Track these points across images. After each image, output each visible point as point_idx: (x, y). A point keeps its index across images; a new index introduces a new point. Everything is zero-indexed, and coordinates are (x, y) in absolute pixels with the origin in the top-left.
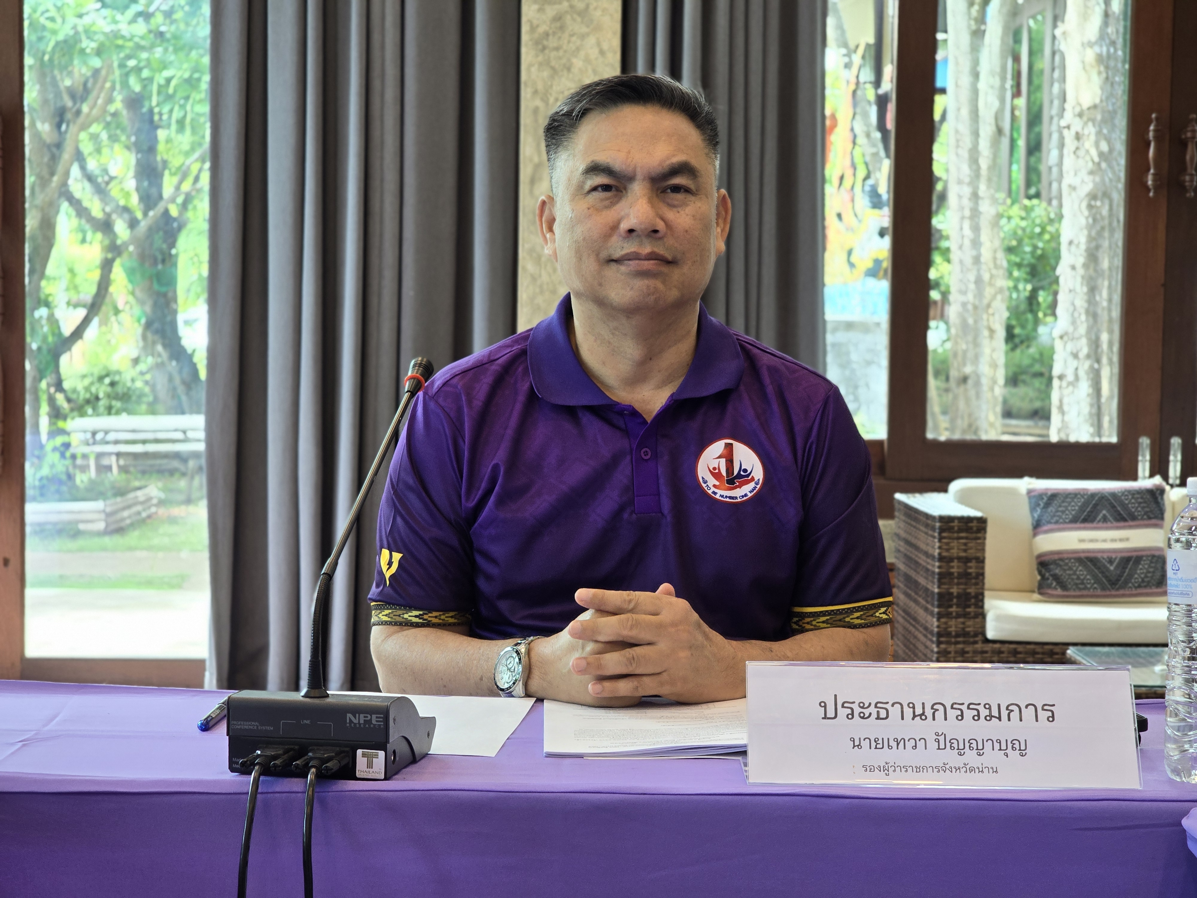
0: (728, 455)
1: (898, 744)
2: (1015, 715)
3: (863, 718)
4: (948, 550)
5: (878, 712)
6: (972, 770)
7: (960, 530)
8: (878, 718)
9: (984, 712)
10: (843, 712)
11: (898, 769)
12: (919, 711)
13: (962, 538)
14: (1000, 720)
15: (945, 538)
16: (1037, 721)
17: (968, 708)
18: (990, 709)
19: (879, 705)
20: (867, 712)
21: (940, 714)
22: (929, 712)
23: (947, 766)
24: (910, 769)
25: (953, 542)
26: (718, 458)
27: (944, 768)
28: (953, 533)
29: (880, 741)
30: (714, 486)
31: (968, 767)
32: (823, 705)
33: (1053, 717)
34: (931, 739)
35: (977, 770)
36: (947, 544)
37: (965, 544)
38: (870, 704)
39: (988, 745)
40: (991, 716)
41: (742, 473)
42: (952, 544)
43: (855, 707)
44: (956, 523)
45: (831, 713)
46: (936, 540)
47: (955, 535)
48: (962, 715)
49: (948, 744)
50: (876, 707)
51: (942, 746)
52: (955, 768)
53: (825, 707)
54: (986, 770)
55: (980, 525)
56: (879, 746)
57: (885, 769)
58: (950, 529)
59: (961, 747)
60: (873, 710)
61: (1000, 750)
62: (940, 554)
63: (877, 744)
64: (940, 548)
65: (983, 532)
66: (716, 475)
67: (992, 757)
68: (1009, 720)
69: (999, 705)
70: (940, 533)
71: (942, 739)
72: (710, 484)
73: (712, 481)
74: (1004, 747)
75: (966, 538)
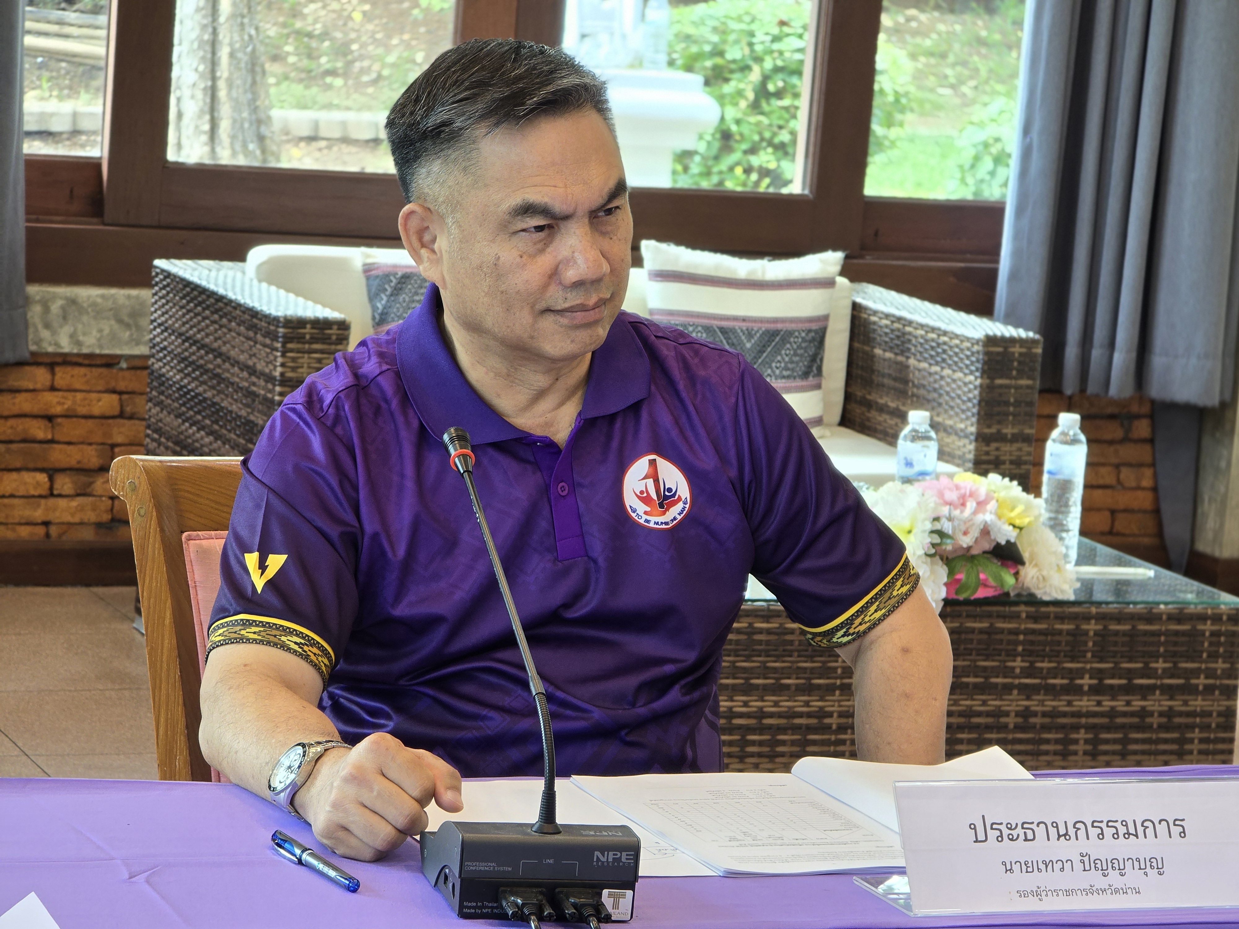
0: (654, 475)
1: (1047, 867)
2: (1150, 832)
3: (1012, 840)
4: (294, 369)
5: (1025, 833)
6: (1117, 891)
7: (314, 340)
8: (1026, 840)
9: (1122, 830)
10: (993, 835)
11: (1050, 893)
12: (1062, 831)
13: (316, 351)
14: (1137, 838)
15: (291, 351)
16: (1170, 837)
17: (1108, 826)
18: (1126, 825)
19: (1025, 826)
20: (1015, 833)
21: (1082, 833)
22: (1072, 831)
23: (1094, 889)
24: (1060, 893)
25: (303, 357)
26: (644, 479)
27: (1090, 891)
28: (304, 343)
29: (1030, 865)
30: (646, 513)
31: (1113, 888)
32: (972, 826)
33: (1184, 832)
34: (1076, 859)
35: (1121, 891)
36: (294, 360)
37: (319, 361)
38: (1017, 824)
39: (1129, 864)
40: (1129, 834)
41: (667, 493)
42: (300, 361)
43: (1003, 828)
44: (308, 329)
45: (981, 837)
46: (279, 354)
47: (307, 346)
48: (1102, 834)
49: (1093, 865)
50: (1023, 828)
51: (1087, 868)
52: (1101, 889)
53: (975, 829)
54: (1129, 891)
55: (340, 332)
56: (1030, 870)
57: (1037, 894)
58: (300, 339)
59: (1105, 868)
60: (1019, 831)
61: (1140, 869)
62: (282, 374)
63: (1028, 867)
64: (283, 365)
65: (345, 342)
66: (646, 499)
67: (1133, 877)
68: (1145, 837)
69: (1134, 821)
70: (284, 344)
71: (1086, 859)
72: (640, 511)
73: (641, 508)
74: (1143, 866)
75: (322, 352)
